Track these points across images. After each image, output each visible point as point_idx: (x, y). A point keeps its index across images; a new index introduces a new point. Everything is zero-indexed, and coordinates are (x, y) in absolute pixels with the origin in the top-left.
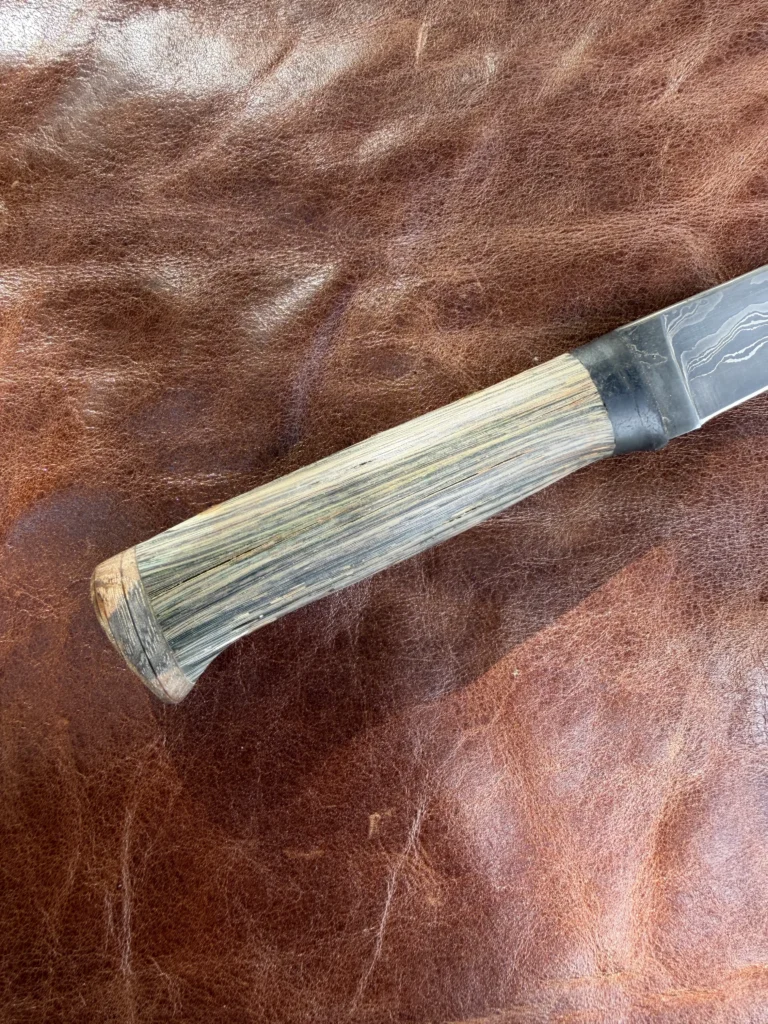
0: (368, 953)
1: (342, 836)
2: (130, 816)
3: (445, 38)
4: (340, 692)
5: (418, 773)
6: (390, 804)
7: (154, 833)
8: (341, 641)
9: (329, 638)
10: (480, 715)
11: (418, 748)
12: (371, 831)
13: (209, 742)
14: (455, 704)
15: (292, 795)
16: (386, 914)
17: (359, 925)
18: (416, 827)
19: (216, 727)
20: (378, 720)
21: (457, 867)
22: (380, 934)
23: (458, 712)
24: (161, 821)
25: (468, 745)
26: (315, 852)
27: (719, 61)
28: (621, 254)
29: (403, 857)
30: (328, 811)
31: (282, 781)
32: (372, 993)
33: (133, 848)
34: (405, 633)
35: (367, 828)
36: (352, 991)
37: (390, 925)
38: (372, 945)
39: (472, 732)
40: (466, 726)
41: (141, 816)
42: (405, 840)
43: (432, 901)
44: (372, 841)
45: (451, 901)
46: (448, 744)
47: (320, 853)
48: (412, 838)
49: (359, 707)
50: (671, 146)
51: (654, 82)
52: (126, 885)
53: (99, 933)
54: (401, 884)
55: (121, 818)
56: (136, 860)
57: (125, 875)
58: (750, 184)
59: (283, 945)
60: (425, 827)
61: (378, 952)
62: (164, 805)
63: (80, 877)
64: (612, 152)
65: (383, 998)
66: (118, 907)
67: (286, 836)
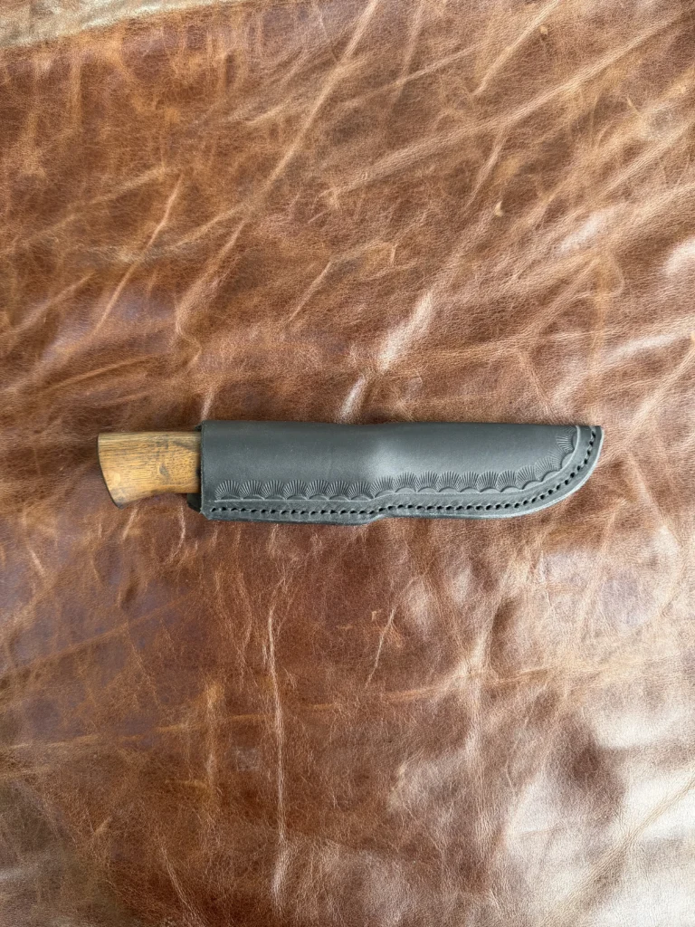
0: (372, 666)
1: (361, 620)
2: (271, 613)
3: (405, 253)
4: (359, 561)
5: (392, 594)
6: (381, 608)
7: (282, 619)
8: (358, 540)
9: (353, 538)
11: (392, 583)
13: (303, 582)
16: (379, 651)
17: (368, 656)
18: (392, 617)
19: (306, 576)
20: (376, 573)
21: (409, 633)
22: (377, 659)
24: (284, 614)
25: (414, 583)
26: (349, 627)
27: (539, 261)
28: (487, 364)
29: (386, 628)
32: (375, 680)
33: (273, 625)
34: (386, 535)
36: (366, 679)
37: (382, 655)
38: (374, 663)
40: (413, 575)
41: (275, 612)
42: (387, 622)
43: (398, 646)
45: (407, 646)
46: (405, 583)
48: (390, 621)
49: (367, 567)
50: (514, 308)
51: (506, 274)
52: (271, 640)
53: (262, 658)
54: (385, 639)
55: (268, 613)
56: (275, 630)
58: (550, 327)
59: (337, 662)
60: (395, 616)
61: (376, 665)
63: (252, 636)
64: (485, 311)
65: (379, 681)
66: (268, 648)
67: (336, 620)
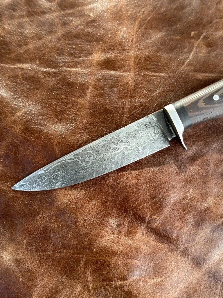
10: (220, 17)
12: (191, 36)
14: (215, 14)
15: (174, 25)
23: (215, 15)
30: (182, 30)
31: (172, 22)
35: (191, 35)
39: (218, 20)
44: (191, 38)
47: (179, 38)
57: (135, 34)
62: (145, 21)
